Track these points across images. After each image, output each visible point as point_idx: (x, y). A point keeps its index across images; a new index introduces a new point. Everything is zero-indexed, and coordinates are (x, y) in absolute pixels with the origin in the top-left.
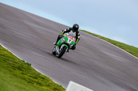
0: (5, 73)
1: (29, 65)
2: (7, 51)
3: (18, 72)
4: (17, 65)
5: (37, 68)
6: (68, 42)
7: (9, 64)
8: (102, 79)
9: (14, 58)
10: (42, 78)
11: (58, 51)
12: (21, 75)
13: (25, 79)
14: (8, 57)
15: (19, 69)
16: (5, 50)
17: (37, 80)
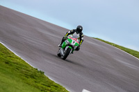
0: (17, 81)
1: (42, 73)
2: (20, 59)
3: (31, 80)
4: (30, 73)
5: (50, 76)
6: (72, 44)
7: (22, 72)
8: (116, 87)
9: (27, 66)
10: (56, 86)
11: (62, 53)
12: (34, 83)
13: (38, 87)
14: (20, 65)
15: (32, 77)
16: (17, 58)
17: (50, 89)
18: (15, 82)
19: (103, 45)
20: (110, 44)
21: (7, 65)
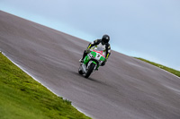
0: (37, 114)
1: (69, 103)
2: (40, 85)
3: (54, 112)
4: (53, 103)
6: (97, 58)
7: (42, 102)
9: (48, 94)
11: (84, 70)
12: (58, 116)
14: (40, 92)
15: (56, 108)
16: (37, 84)
18: (33, 115)
19: (148, 67)
20: (157, 65)
21: (23, 93)
